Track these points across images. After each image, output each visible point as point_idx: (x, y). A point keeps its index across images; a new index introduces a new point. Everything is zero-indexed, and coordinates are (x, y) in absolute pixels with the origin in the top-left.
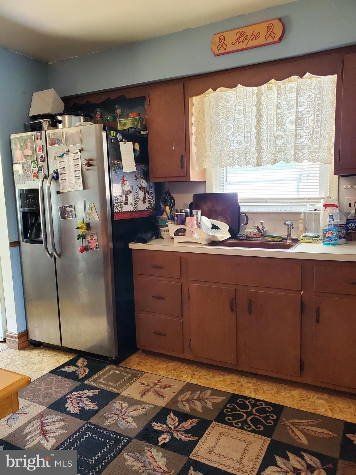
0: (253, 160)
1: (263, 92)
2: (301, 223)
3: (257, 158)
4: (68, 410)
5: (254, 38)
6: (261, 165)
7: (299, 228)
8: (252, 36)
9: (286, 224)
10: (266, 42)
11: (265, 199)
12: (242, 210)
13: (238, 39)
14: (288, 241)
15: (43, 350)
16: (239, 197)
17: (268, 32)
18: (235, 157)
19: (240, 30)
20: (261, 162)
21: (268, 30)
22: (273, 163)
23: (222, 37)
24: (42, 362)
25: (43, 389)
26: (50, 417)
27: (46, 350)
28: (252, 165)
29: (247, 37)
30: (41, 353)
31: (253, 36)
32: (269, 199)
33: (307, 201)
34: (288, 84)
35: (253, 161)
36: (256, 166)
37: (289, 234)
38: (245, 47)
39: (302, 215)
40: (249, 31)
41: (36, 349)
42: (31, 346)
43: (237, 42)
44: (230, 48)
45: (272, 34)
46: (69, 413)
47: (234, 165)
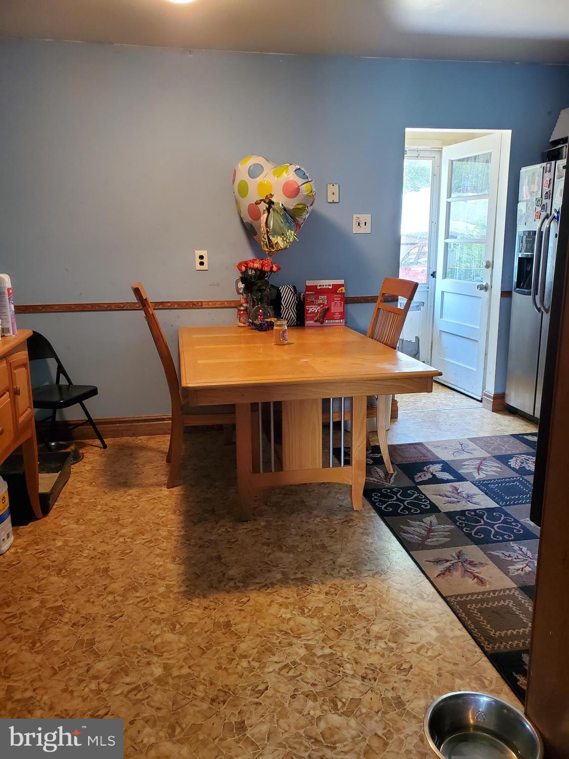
4: (509, 463)
15: (516, 418)
24: (508, 426)
25: (496, 443)
26: (490, 462)
27: (519, 418)
30: (512, 419)
41: (509, 415)
42: (507, 412)
46: (509, 466)
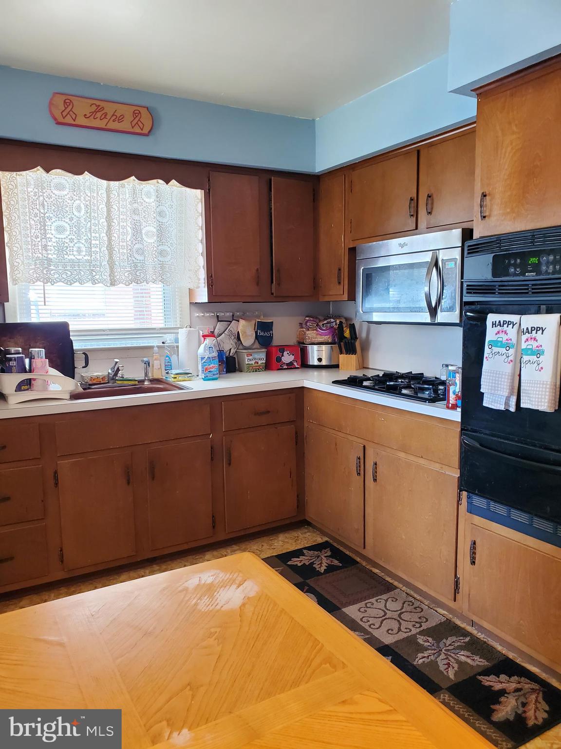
0: (105, 277)
1: (113, 189)
2: (156, 360)
3: (110, 276)
5: (117, 119)
6: (114, 285)
7: (155, 366)
8: (112, 116)
9: (142, 361)
10: (132, 130)
11: (104, 330)
12: (76, 346)
13: (93, 112)
14: (146, 383)
16: (71, 328)
17: (135, 118)
18: (75, 270)
19: (98, 103)
20: (115, 281)
21: (135, 117)
22: (127, 284)
23: (69, 101)
28: (104, 284)
29: (106, 114)
31: (114, 117)
32: (110, 330)
33: (158, 332)
34: (145, 185)
35: (105, 279)
36: (109, 285)
37: (146, 375)
38: (103, 126)
39: (156, 349)
40: (110, 109)
43: (92, 116)
44: (81, 121)
45: (139, 123)
47: (75, 282)
